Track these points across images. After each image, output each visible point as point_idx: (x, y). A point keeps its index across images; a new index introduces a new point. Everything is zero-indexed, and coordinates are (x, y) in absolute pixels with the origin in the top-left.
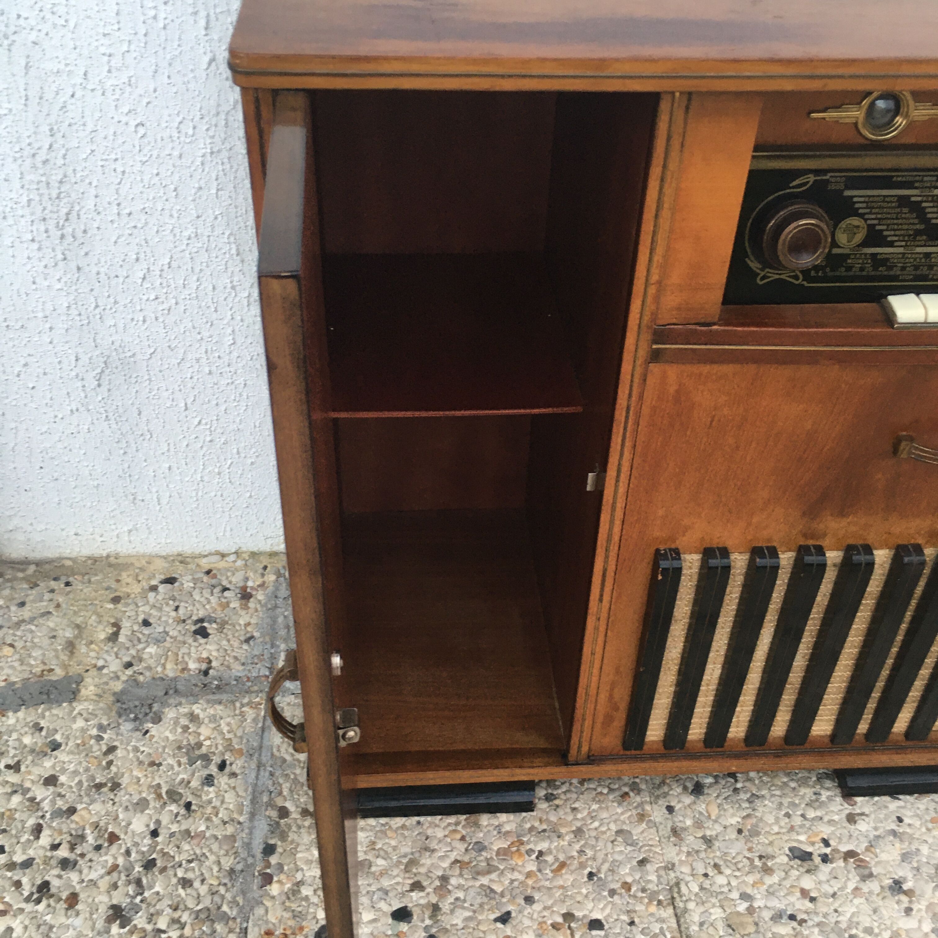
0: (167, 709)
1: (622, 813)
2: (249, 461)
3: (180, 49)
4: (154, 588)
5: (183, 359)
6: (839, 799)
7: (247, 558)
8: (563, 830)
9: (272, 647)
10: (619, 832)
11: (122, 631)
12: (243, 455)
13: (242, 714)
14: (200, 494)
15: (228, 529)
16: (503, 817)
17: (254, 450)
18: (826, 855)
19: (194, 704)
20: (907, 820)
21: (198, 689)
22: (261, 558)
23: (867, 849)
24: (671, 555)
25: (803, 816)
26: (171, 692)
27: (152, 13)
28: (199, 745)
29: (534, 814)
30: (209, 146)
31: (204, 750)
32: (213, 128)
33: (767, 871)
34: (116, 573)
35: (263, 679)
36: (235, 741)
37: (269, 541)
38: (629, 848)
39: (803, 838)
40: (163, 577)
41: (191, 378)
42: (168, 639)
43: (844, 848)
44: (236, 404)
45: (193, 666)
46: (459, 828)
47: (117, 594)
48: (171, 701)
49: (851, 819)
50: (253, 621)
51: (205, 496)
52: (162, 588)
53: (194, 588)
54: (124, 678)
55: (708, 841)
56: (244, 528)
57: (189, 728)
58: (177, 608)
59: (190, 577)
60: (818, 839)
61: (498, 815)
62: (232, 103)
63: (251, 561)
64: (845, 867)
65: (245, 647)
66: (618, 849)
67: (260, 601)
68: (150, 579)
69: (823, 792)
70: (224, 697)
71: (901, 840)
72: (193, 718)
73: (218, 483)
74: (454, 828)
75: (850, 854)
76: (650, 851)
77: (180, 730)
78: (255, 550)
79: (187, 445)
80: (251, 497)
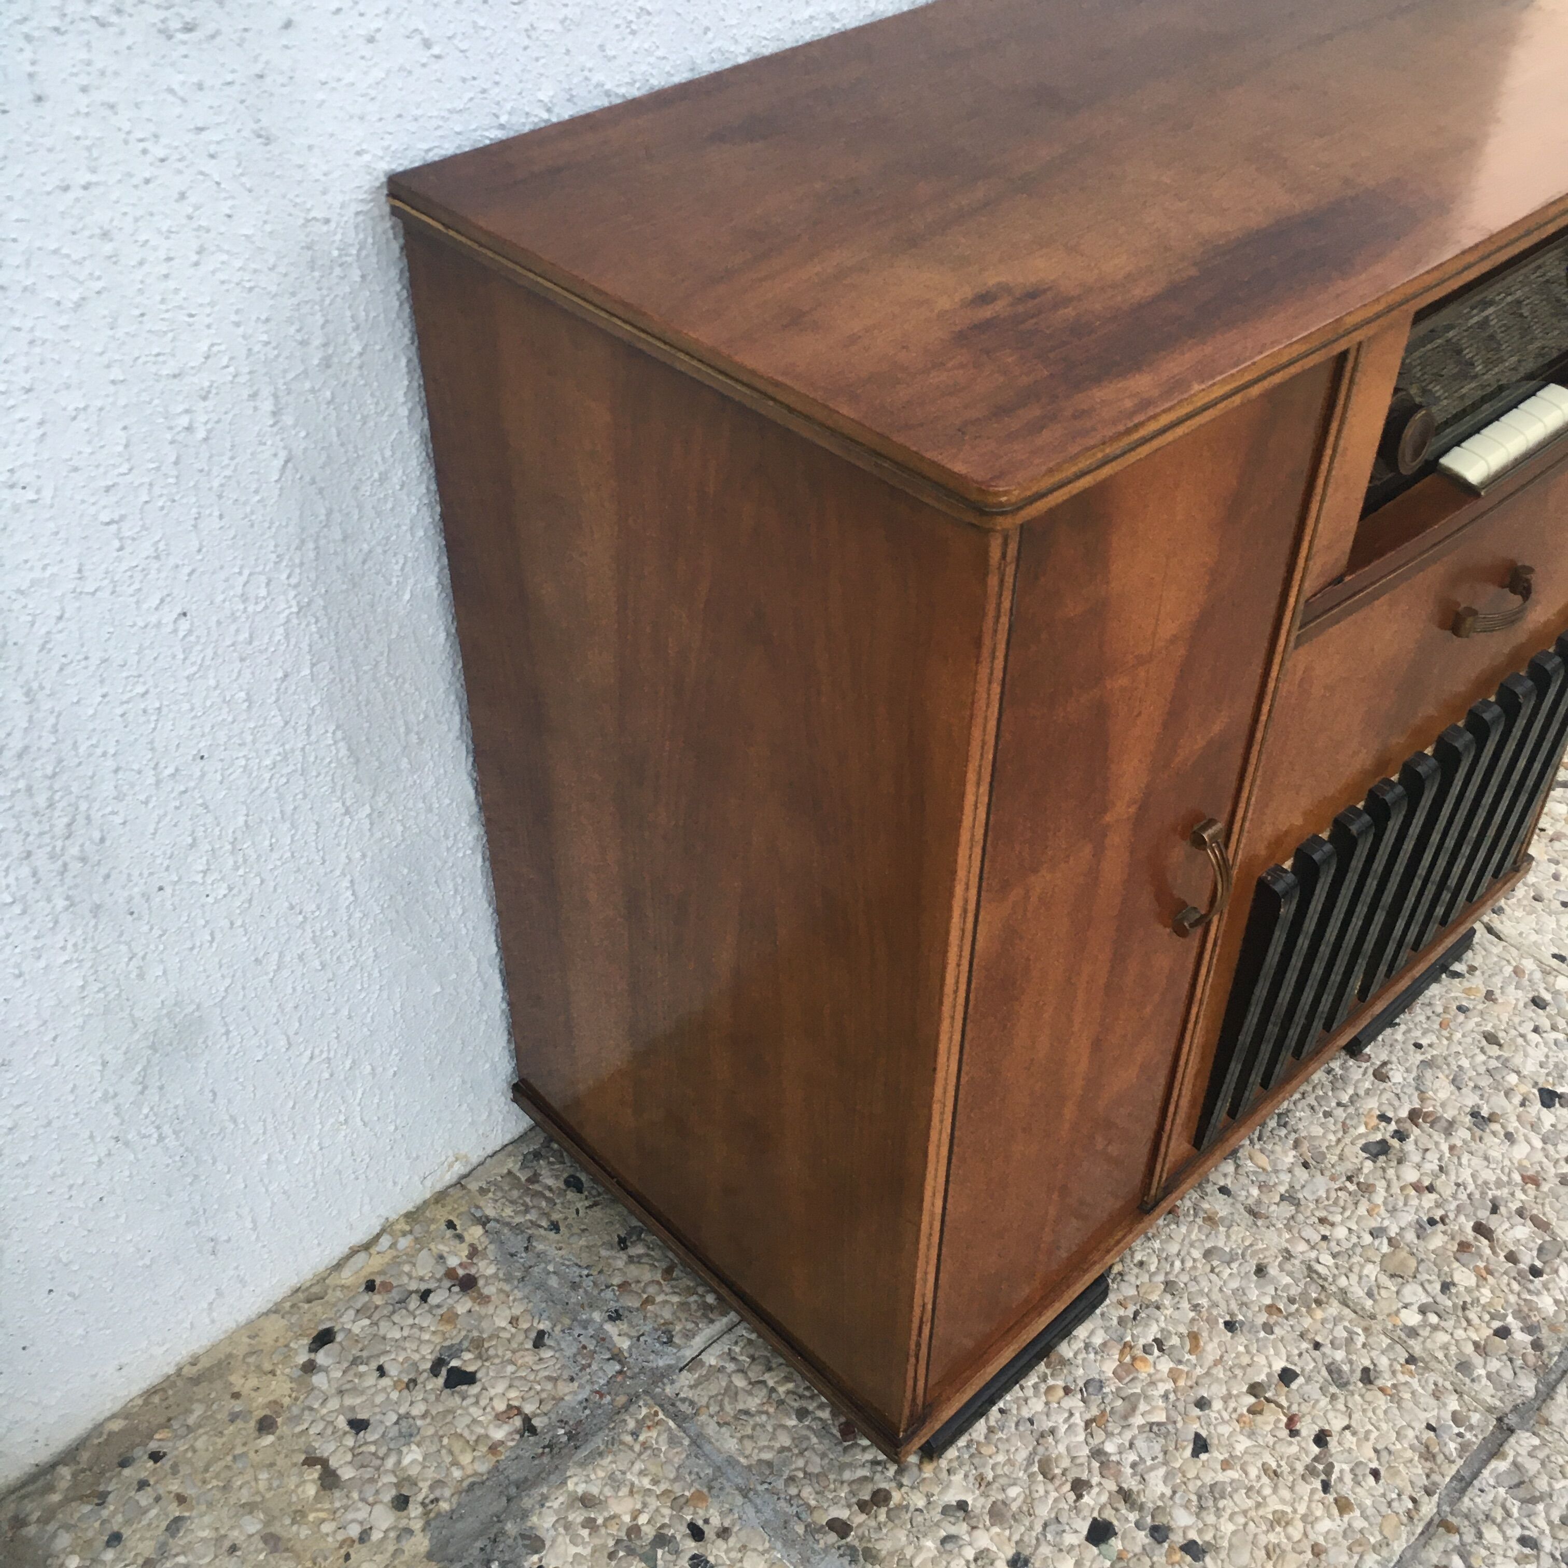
0: (535, 1519)
1: (1189, 1232)
3: (234, 463)
4: (310, 1368)
5: (278, 969)
6: (1351, 1062)
7: (408, 1228)
8: (1154, 1297)
9: (585, 1328)
10: (1208, 1254)
11: (333, 1463)
12: (379, 1070)
13: (645, 1446)
14: (319, 1172)
16: (1081, 1332)
17: (395, 1051)
18: (1396, 1132)
19: (564, 1483)
20: (1424, 1042)
21: (545, 1460)
22: (428, 1214)
23: (1422, 1100)
25: (1339, 1104)
26: (513, 1492)
27: (184, 421)
28: (634, 1530)
30: (294, 603)
31: (649, 1532)
32: (297, 571)
33: (1366, 1189)
34: (219, 1384)
35: (619, 1379)
36: (677, 1489)
37: (428, 1183)
38: (1235, 1265)
39: (1362, 1129)
40: (306, 1341)
41: (293, 992)
42: (419, 1423)
43: (1404, 1114)
44: (363, 995)
45: (499, 1434)
46: (1051, 1382)
47: (259, 1414)
48: (527, 1503)
49: (1380, 1075)
50: (517, 1310)
51: (327, 1171)
52: (321, 1358)
53: (376, 1324)
54: (417, 1525)
55: (1289, 1198)
56: (391, 1184)
57: (594, 1520)
58: (381, 1371)
59: (352, 1312)
60: (1375, 1121)
61: (1075, 1333)
62: (323, 517)
63: (417, 1228)
64: (1423, 1131)
65: (546, 1354)
66: (1225, 1275)
67: (495, 1275)
68: (287, 1357)
69: (1332, 1065)
70: (598, 1442)
71: (1438, 1067)
72: (587, 1501)
73: (346, 1137)
74: (1043, 1387)
75: (1414, 1115)
76: (1254, 1253)
77: (585, 1533)
79: (294, 1105)
80: (396, 1128)
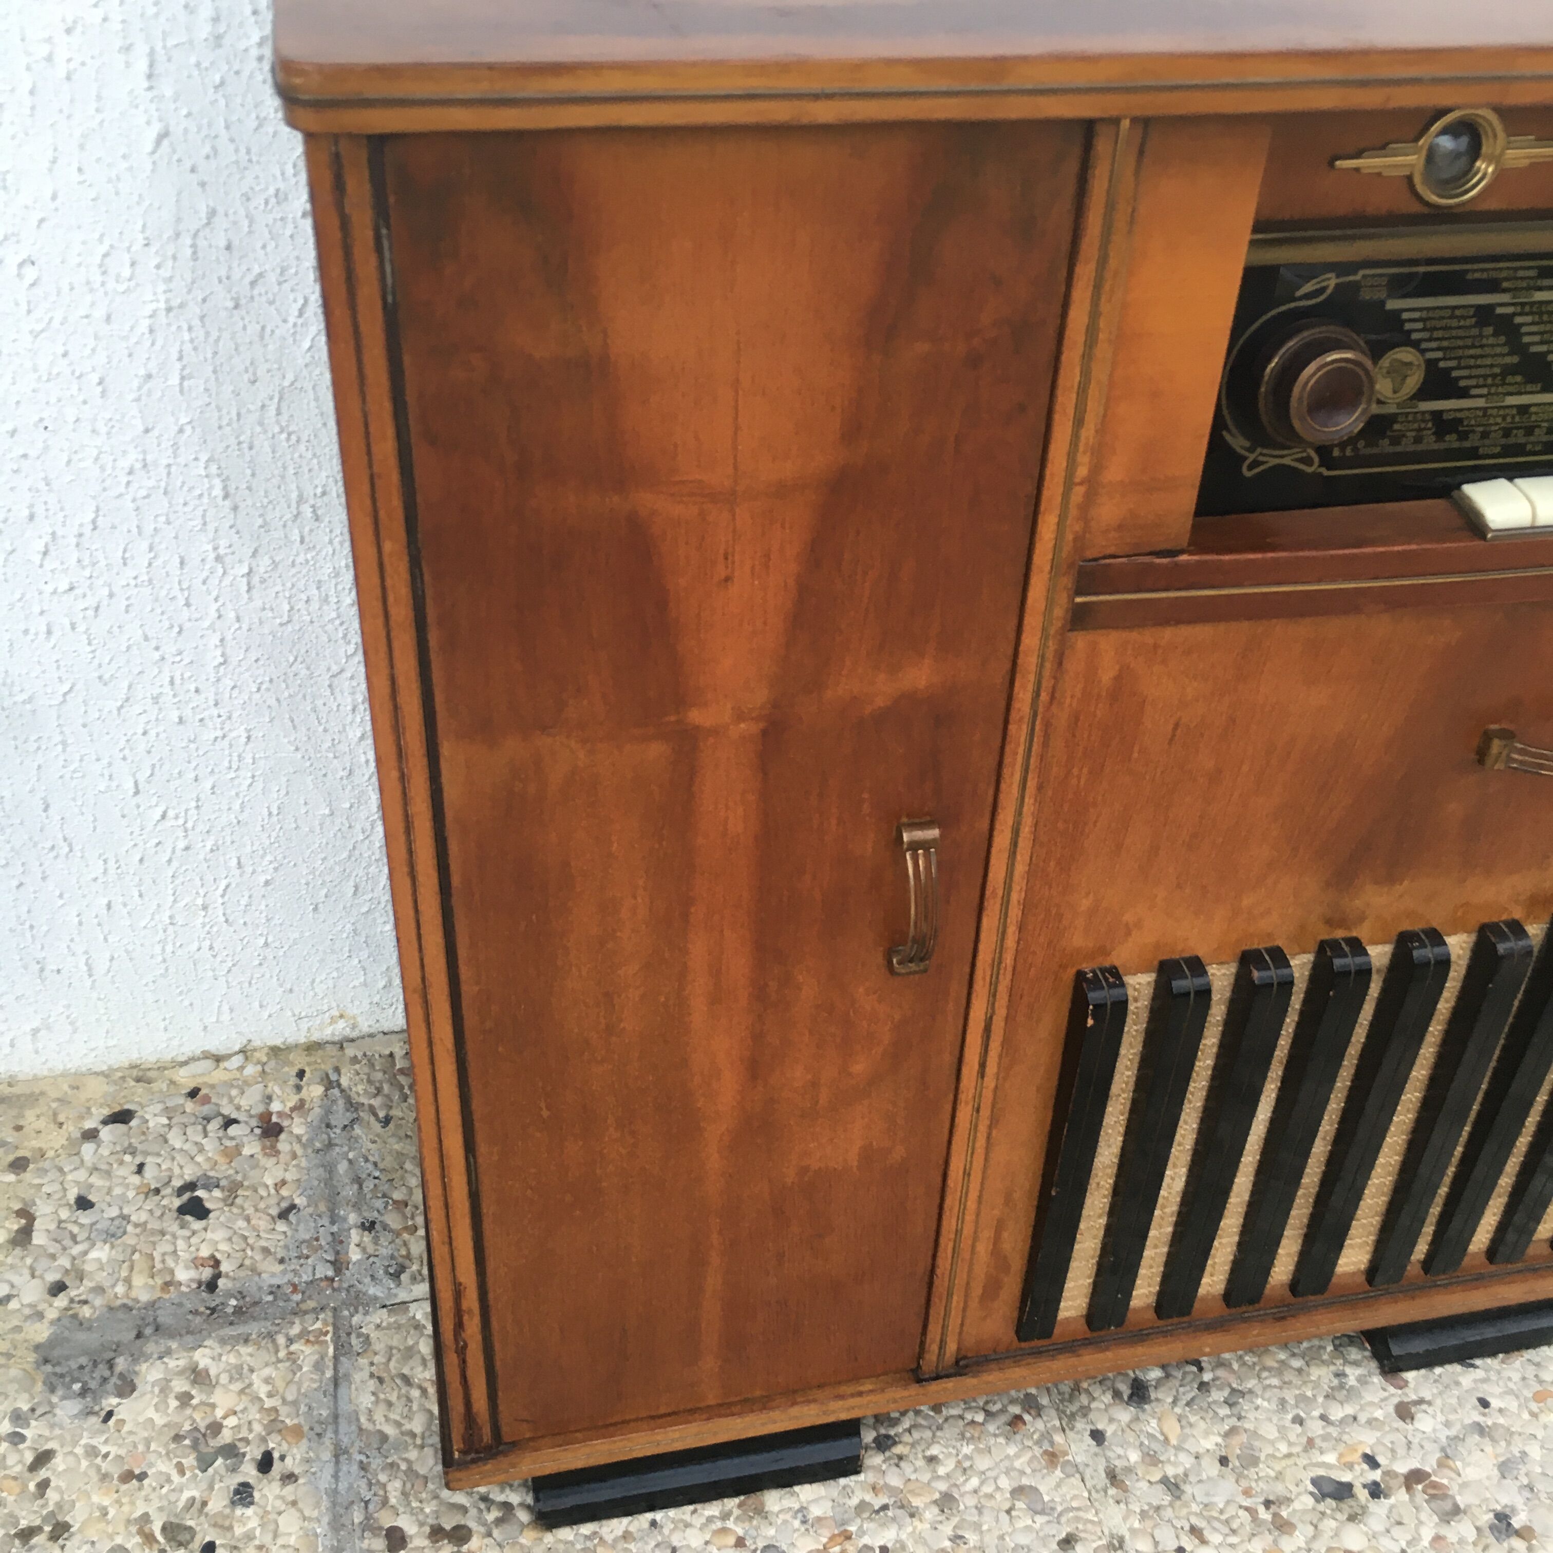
0: (144, 1367)
1: (1017, 1456)
2: (262, 879)
3: (99, 117)
4: (91, 1135)
5: (127, 700)
6: (1377, 1380)
7: (265, 1059)
8: (916, 1502)
9: (333, 1223)
10: (1018, 1491)
11: (37, 1224)
12: (250, 869)
13: (292, 1357)
14: (169, 948)
15: (225, 1008)
16: (806, 1492)
17: (269, 858)
18: (1376, 1484)
19: (194, 1349)
20: (1495, 1403)
21: (198, 1320)
22: (291, 1057)
23: (1441, 1464)
24: (1106, 979)
25: (1323, 1417)
26: (148, 1331)
27: (44, 50)
28: (216, 1428)
29: (862, 1477)
30: (162, 298)
31: (226, 1436)
32: (170, 263)
33: (1283, 1526)
34: (14, 1112)
35: (323, 1284)
36: (284, 1411)
37: (304, 1025)
38: (1040, 1519)
39: (1331, 1458)
40: (106, 1112)
41: (145, 733)
42: (130, 1228)
43: (1402, 1468)
44: (233, 775)
45: (184, 1275)
46: (730, 1524)
47: (20, 1153)
48: (151, 1347)
49: (1404, 1412)
50: (289, 1177)
51: (179, 952)
52: (106, 1133)
53: (170, 1126)
54: (52, 1314)
55: (1173, 1486)
56: (257, 1004)
57: (192, 1397)
58: (140, 1168)
59: (160, 1107)
60: (1357, 1457)
61: (797, 1488)
62: (203, 215)
63: (272, 1063)
64: (1412, 1500)
65: (281, 1226)
66: (1020, 1524)
67: (299, 1138)
68: (81, 1118)
69: (1348, 1370)
70: (253, 1328)
71: (1493, 1439)
72: (198, 1376)
73: (204, 925)
74: (719, 1524)
75: (1415, 1477)
76: (1078, 1519)
77: (173, 1403)
78: (278, 1042)
79: (141, 860)
80: (266, 944)
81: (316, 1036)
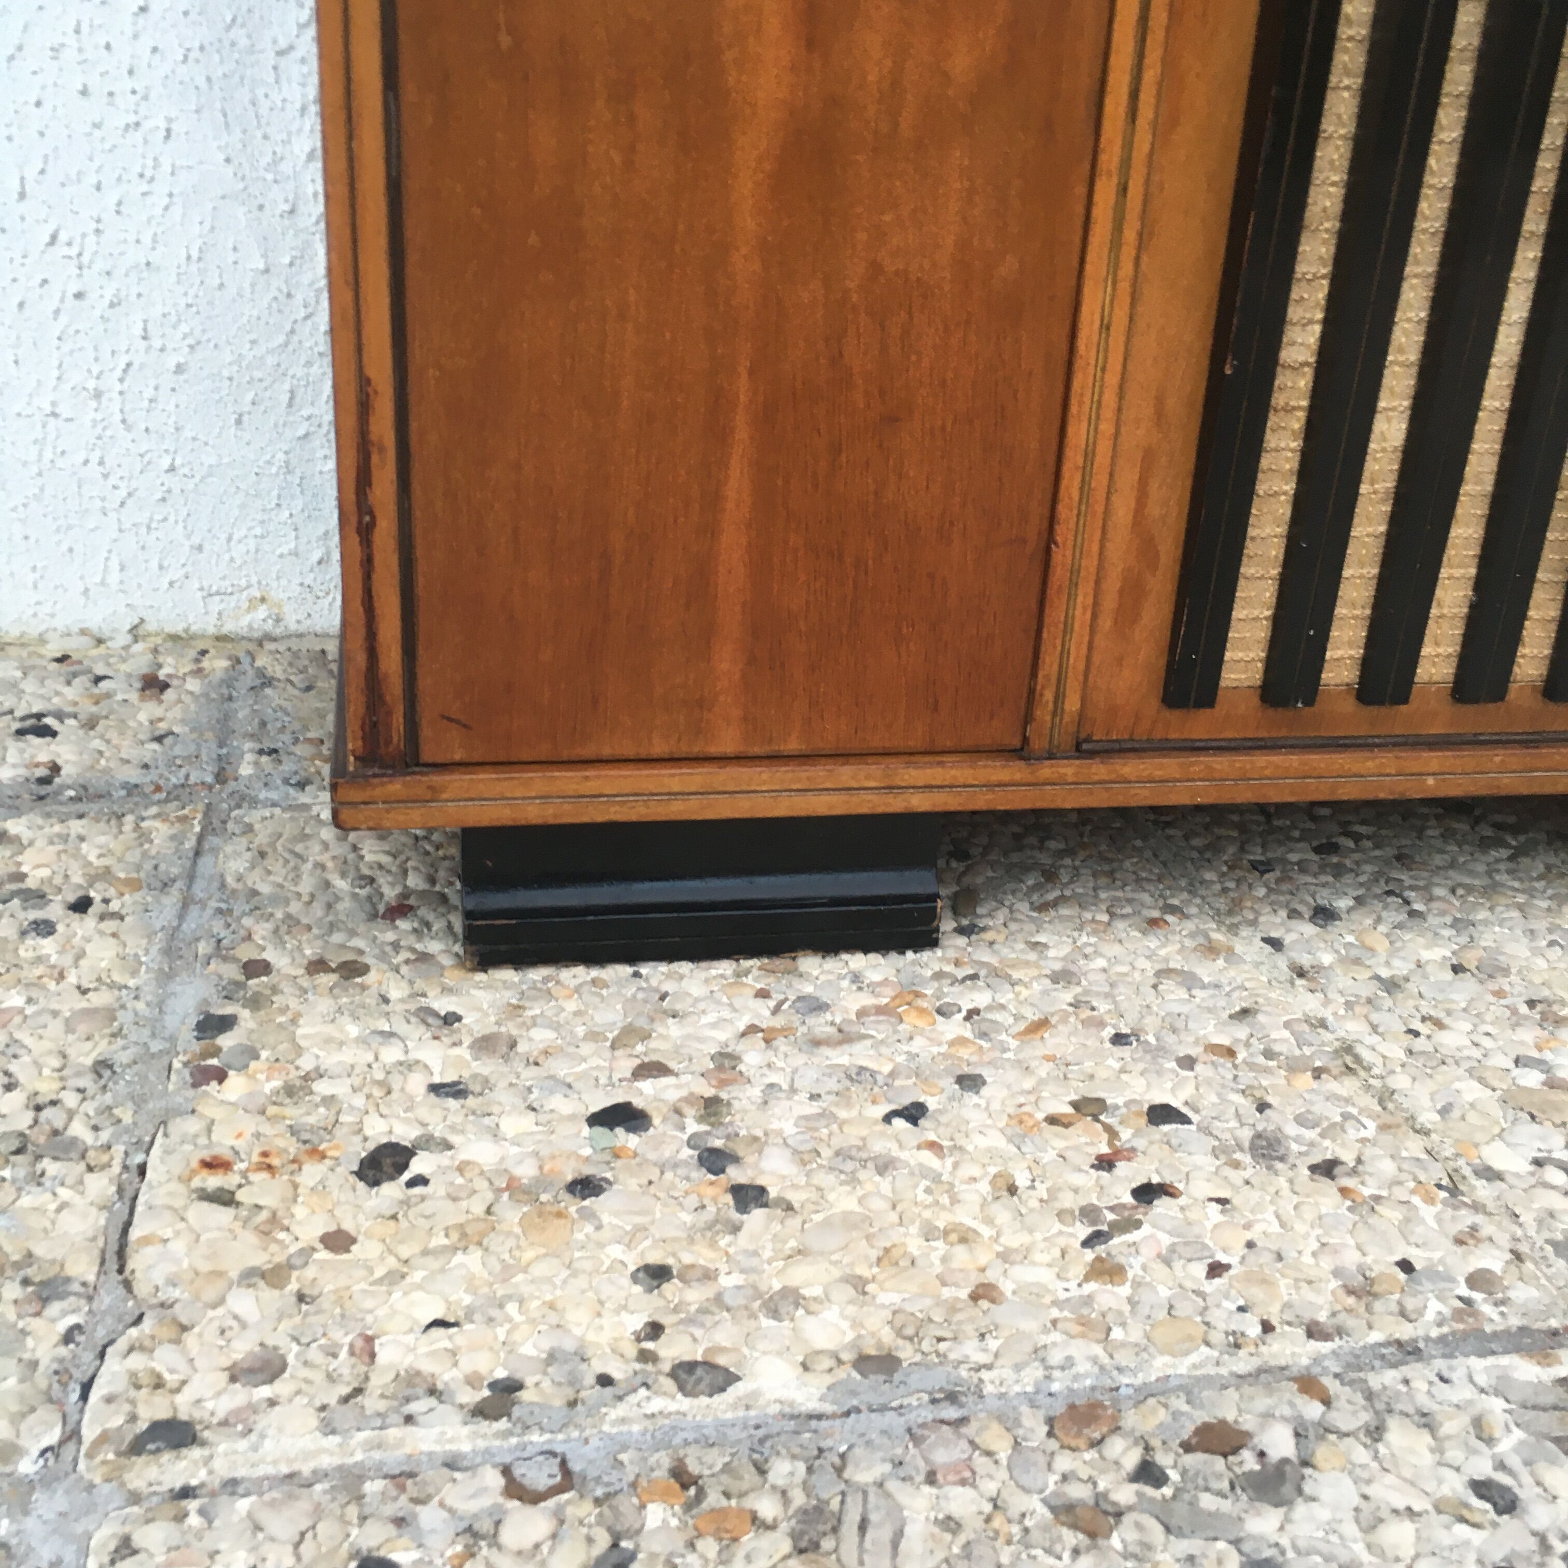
1: (1159, 946)
2: (172, 361)
5: (20, 48)
7: (159, 642)
8: (1018, 974)
9: (221, 748)
10: (1165, 972)
12: (157, 343)
14: (48, 455)
15: (114, 564)
16: (858, 960)
21: (21, 801)
28: (18, 877)
31: (30, 883)
35: (198, 788)
36: (118, 868)
41: (38, 104)
44: (145, 188)
50: (173, 715)
51: (60, 463)
53: (24, 678)
55: (1389, 984)
56: (154, 564)
61: (845, 956)
63: (169, 645)
65: (151, 746)
66: (1172, 997)
67: (190, 692)
70: (93, 809)
73: (95, 423)
78: (179, 627)
79: (21, 305)
80: (172, 469)
81: (229, 627)
